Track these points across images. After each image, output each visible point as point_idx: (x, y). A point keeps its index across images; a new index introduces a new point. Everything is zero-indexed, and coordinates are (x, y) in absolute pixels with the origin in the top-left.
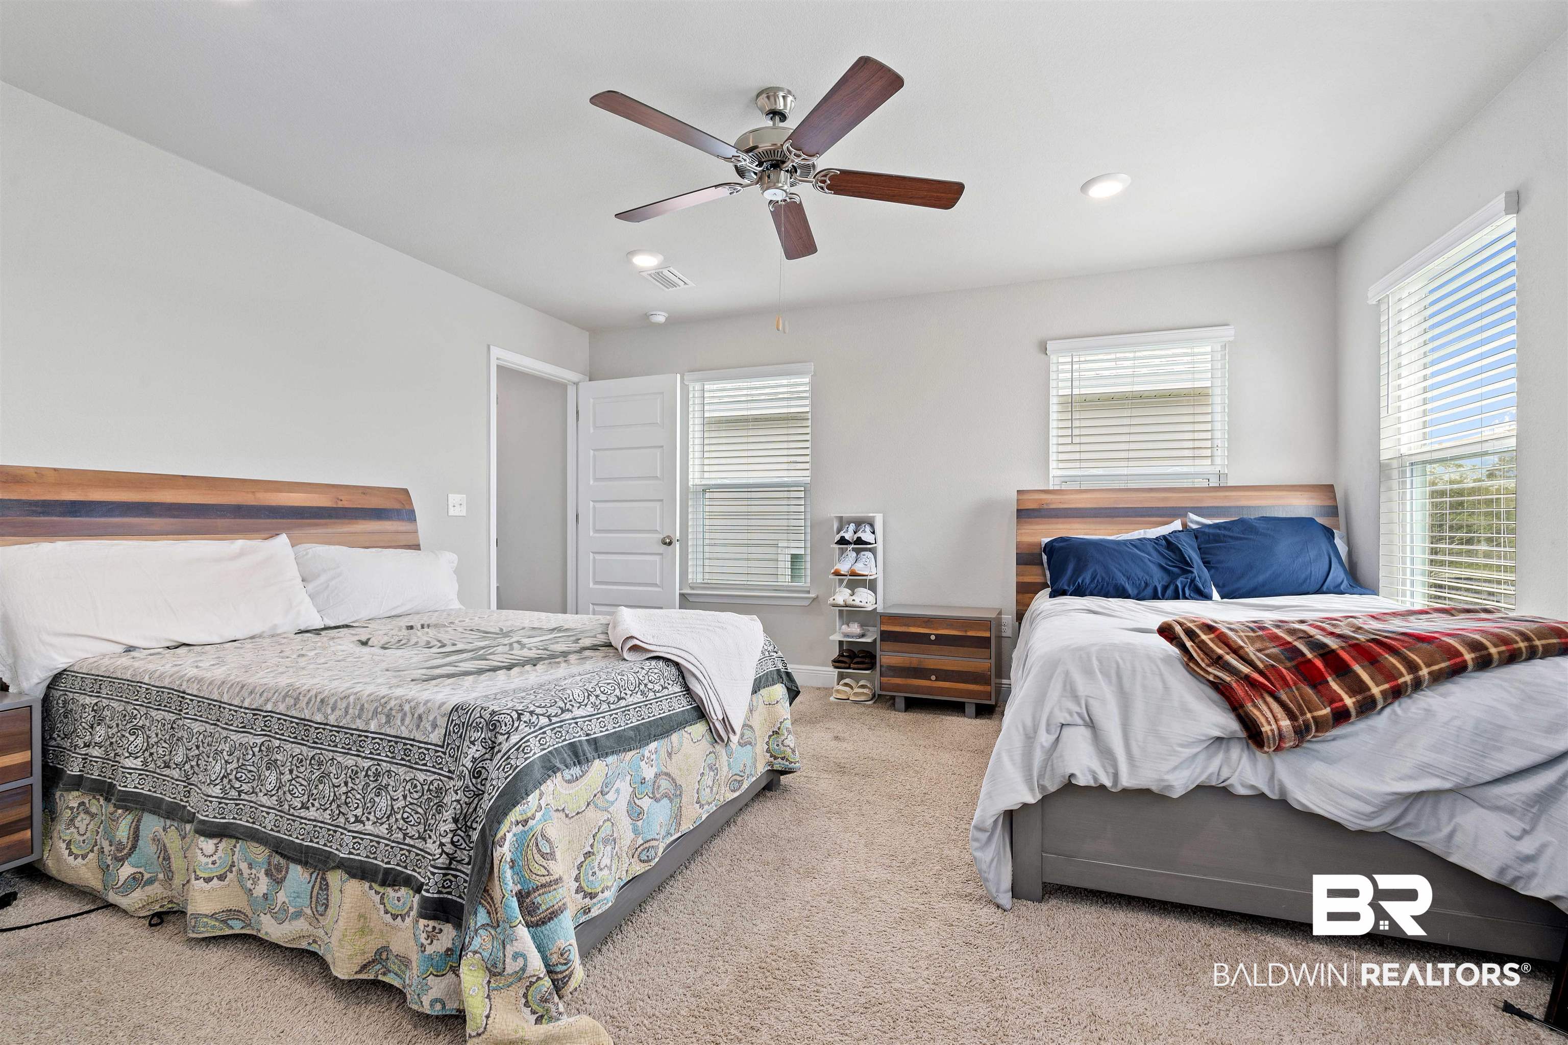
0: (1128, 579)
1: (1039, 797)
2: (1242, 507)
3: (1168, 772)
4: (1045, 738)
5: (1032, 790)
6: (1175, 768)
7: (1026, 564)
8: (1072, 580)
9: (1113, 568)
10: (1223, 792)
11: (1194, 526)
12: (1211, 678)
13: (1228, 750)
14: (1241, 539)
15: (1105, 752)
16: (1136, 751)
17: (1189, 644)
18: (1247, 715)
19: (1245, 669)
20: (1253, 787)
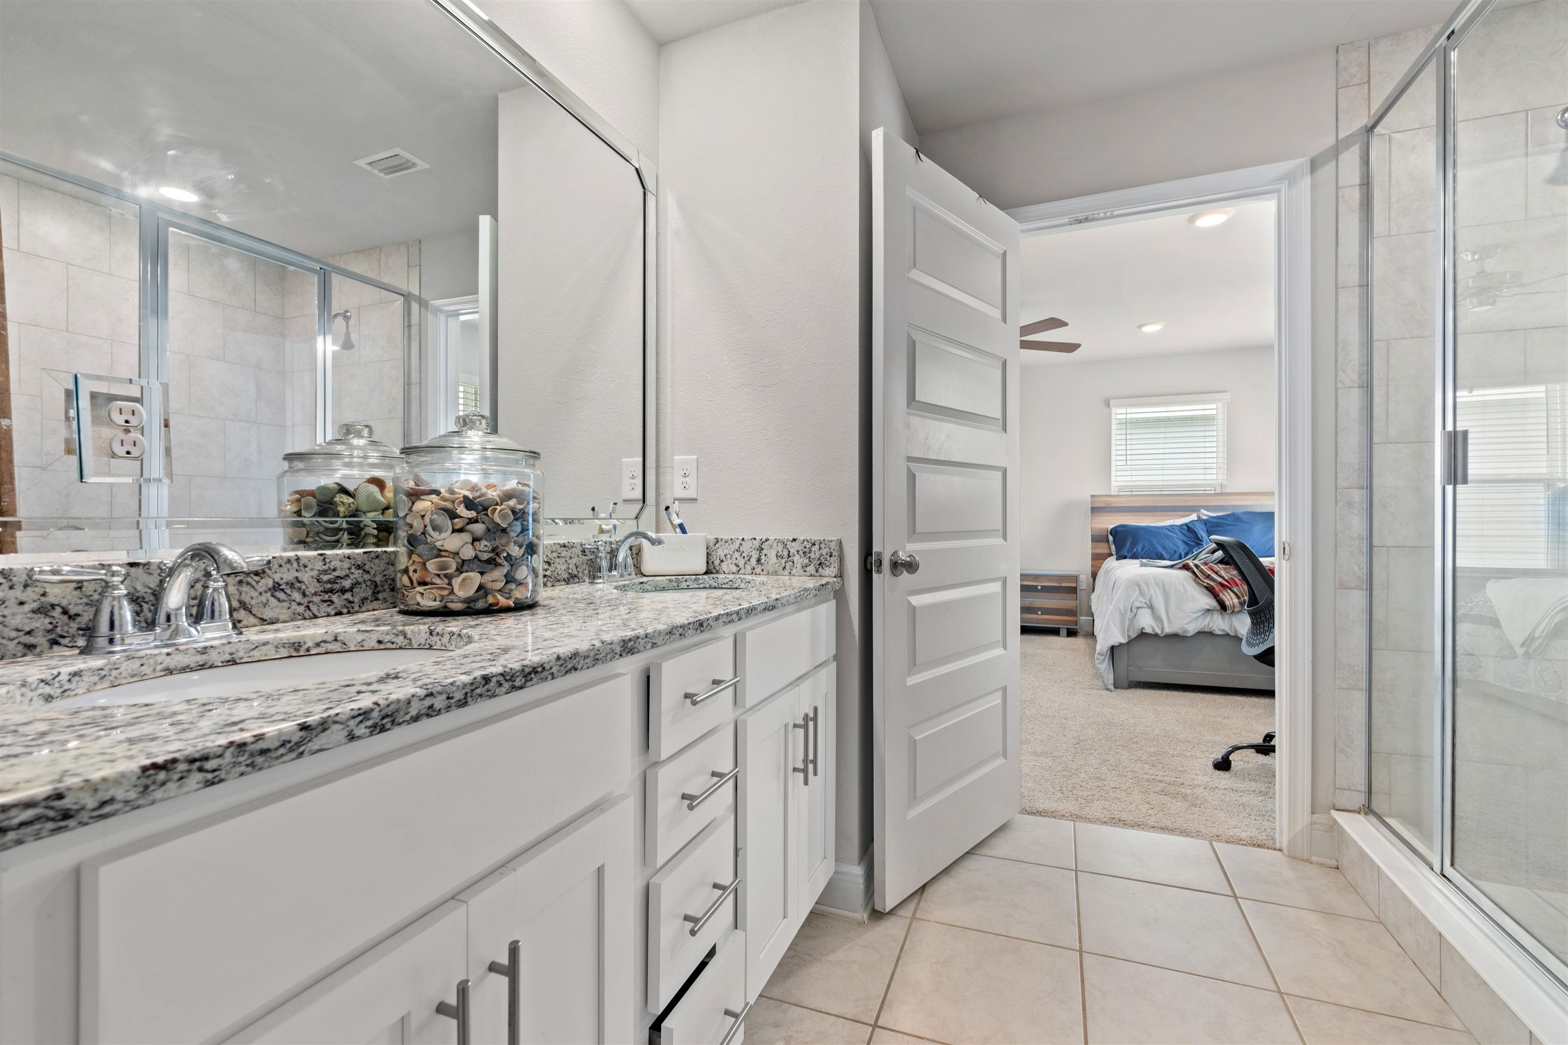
0: (1164, 549)
1: (1127, 641)
2: (1235, 506)
3: (1186, 624)
4: (1129, 615)
5: (1124, 637)
6: (1189, 623)
7: (1098, 542)
8: (1130, 550)
9: (1155, 542)
10: (1211, 634)
11: (1205, 518)
12: (1205, 585)
13: (1212, 615)
14: (1232, 525)
15: (1157, 618)
16: (1171, 616)
17: (1196, 570)
18: (1220, 599)
19: (1220, 580)
20: (1223, 630)
